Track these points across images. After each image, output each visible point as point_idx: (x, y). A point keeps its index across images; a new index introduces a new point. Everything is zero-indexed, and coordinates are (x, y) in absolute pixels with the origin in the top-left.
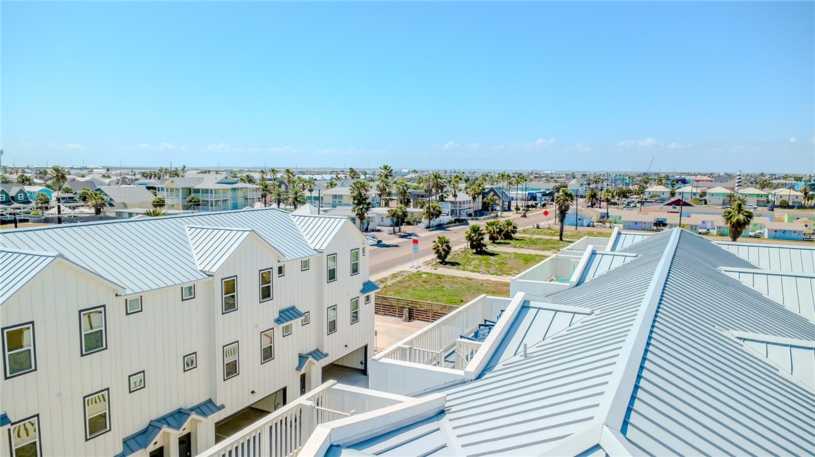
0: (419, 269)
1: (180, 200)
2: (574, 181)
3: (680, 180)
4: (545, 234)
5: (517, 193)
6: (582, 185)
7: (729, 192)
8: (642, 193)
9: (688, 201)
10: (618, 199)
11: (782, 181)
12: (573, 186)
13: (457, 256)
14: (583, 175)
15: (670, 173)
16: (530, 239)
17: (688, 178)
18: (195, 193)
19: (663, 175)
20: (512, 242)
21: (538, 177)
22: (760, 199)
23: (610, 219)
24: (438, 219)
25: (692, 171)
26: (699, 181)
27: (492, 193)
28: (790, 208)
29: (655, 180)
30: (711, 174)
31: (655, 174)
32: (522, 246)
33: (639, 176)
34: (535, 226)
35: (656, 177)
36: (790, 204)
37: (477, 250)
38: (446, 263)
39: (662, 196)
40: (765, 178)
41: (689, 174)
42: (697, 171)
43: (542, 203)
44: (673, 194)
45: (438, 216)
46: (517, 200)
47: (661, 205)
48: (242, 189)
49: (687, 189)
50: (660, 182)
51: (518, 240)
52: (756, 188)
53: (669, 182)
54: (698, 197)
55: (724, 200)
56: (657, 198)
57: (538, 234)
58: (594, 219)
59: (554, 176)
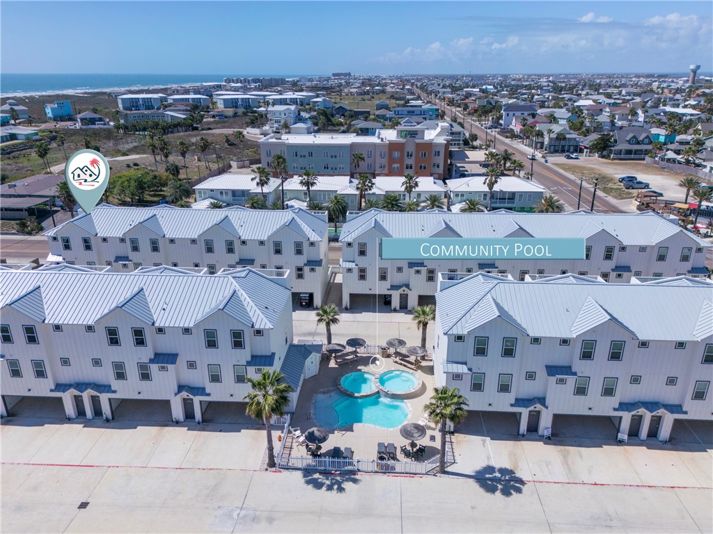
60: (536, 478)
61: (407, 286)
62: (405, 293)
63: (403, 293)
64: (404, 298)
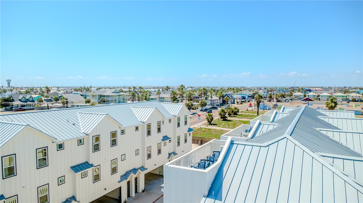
0: (201, 126)
1: (97, 100)
2: (261, 91)
3: (308, 90)
4: (251, 113)
5: (237, 96)
6: (265, 92)
7: (329, 95)
8: (291, 96)
9: (312, 99)
10: (281, 99)
11: (354, 90)
12: (261, 92)
13: (215, 121)
14: (265, 88)
15: (304, 87)
16: (245, 115)
17: (311, 89)
18: (103, 97)
19: (300, 88)
20: (237, 116)
21: (245, 89)
22: (343, 98)
23: (278, 107)
24: (206, 107)
25: (313, 86)
26: (317, 90)
27: (227, 96)
28: (357, 102)
29: (297, 90)
30: (322, 87)
31: (297, 87)
32: (242, 117)
33: (290, 88)
34: (246, 109)
35: (297, 89)
36: (357, 100)
37: (223, 119)
38: (212, 124)
39: (300, 97)
40: (346, 89)
41: (312, 87)
42: (316, 86)
43: (248, 100)
44: (305, 96)
45: (205, 106)
46: (237, 99)
47: (300, 101)
48: (122, 95)
49: (311, 94)
50: (299, 91)
51: (240, 115)
52: (342, 93)
53: (303, 91)
54: (316, 97)
55: (327, 98)
56: (298, 98)
57: (248, 113)
58: (271, 107)
59: (252, 89)
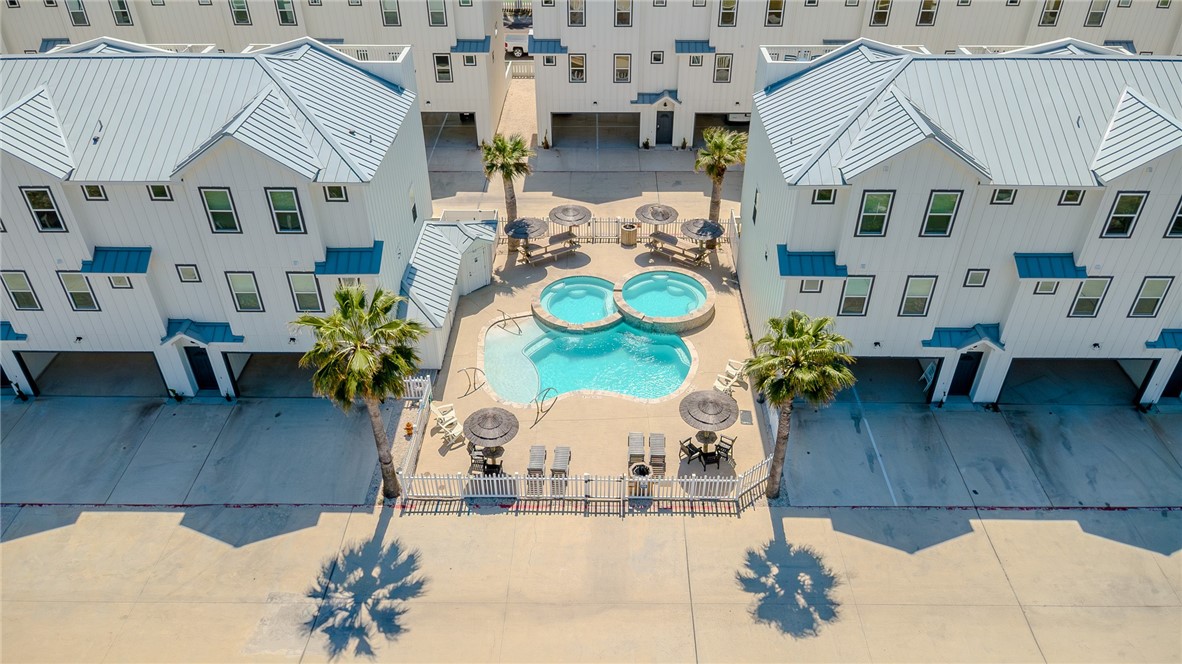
60: (979, 500)
61: (673, 94)
62: (668, 109)
63: (663, 109)
64: (665, 121)
